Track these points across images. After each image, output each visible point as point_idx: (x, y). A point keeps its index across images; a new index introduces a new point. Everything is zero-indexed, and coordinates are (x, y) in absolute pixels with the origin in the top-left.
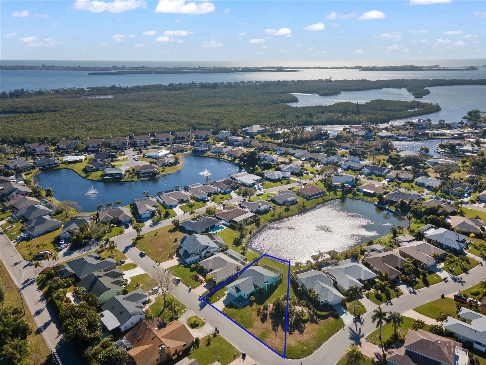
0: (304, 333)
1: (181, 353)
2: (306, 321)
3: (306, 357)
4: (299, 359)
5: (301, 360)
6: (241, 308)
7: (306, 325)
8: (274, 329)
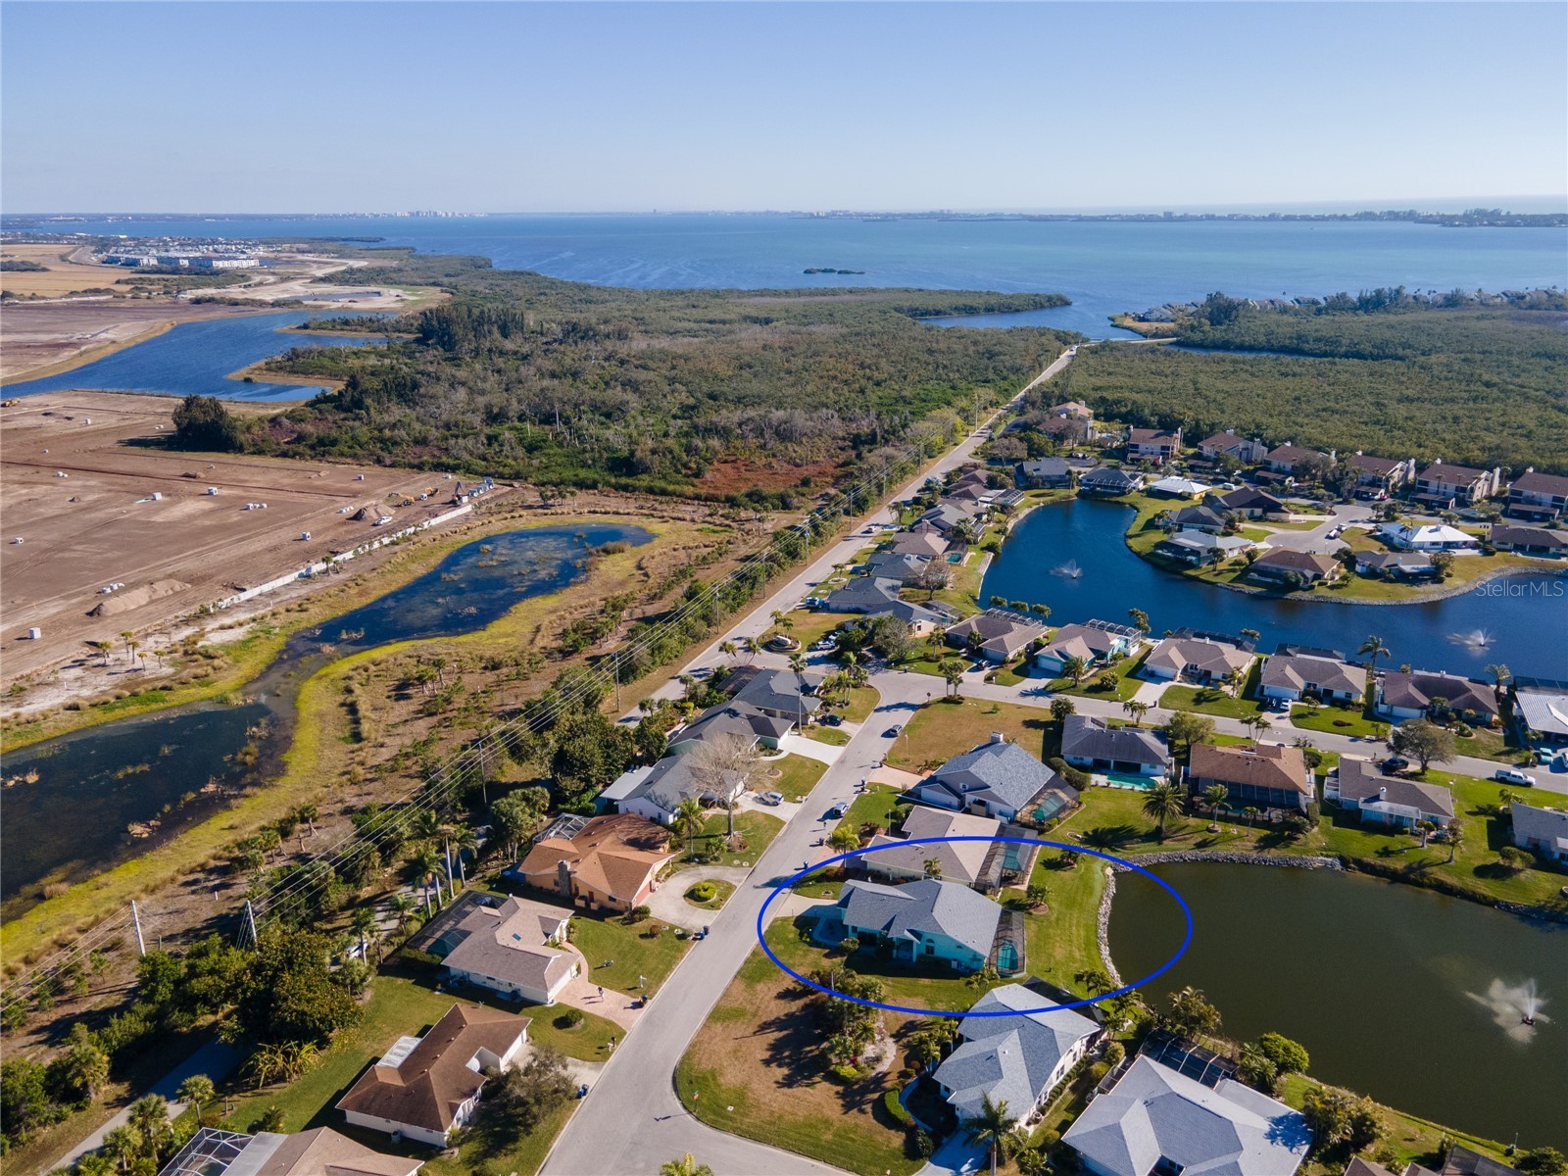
0: (785, 1090)
1: (594, 906)
2: (834, 1078)
3: (698, 1119)
4: (685, 1107)
5: (684, 1111)
6: (805, 942)
7: (826, 1085)
8: (764, 1027)
